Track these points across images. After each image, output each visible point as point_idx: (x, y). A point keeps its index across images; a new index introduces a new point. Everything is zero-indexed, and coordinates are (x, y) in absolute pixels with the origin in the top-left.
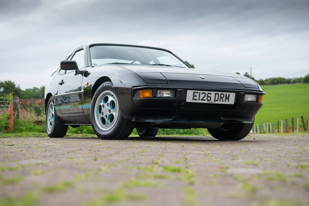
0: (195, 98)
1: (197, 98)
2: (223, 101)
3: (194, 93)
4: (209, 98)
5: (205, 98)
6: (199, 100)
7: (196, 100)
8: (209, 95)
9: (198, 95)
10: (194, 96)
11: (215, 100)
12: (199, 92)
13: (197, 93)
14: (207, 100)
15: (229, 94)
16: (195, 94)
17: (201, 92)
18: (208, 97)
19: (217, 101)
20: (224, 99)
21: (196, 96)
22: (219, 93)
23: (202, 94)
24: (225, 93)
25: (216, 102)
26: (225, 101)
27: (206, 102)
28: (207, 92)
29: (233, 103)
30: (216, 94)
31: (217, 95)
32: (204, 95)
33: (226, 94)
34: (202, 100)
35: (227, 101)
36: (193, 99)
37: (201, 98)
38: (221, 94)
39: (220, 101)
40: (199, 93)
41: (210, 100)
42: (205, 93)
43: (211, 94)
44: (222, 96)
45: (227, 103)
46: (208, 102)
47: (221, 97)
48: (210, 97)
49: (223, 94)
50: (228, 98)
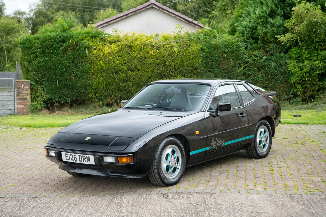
0: (67, 158)
2: (86, 162)
3: (66, 154)
5: (73, 159)
7: (68, 159)
8: (75, 157)
10: (66, 157)
11: (80, 161)
13: (67, 154)
14: (75, 160)
15: (89, 157)
16: (67, 155)
17: (70, 154)
18: (75, 158)
19: (82, 161)
20: (86, 160)
21: (67, 157)
22: (82, 155)
24: (86, 156)
25: (81, 163)
26: (88, 162)
27: (74, 161)
28: (73, 154)
29: (94, 164)
30: (79, 156)
31: (80, 157)
32: (72, 156)
33: (87, 156)
34: (72, 160)
35: (89, 161)
36: (66, 159)
38: (83, 156)
39: (84, 161)
41: (77, 160)
44: (84, 158)
45: (89, 163)
47: (83, 159)
50: (89, 159)
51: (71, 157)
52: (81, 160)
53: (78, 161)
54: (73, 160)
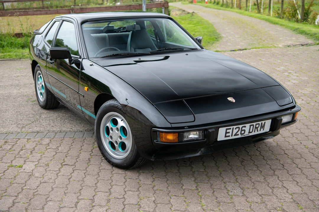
0: (227, 135)
1: (230, 134)
2: (258, 131)
3: (227, 129)
4: (243, 132)
5: (239, 133)
6: (232, 136)
7: (229, 136)
8: (243, 129)
9: (230, 131)
10: (226, 133)
11: (249, 132)
12: (232, 127)
13: (230, 129)
14: (241, 134)
16: (228, 131)
17: (235, 127)
18: (242, 130)
21: (229, 133)
23: (236, 129)
24: (260, 123)
25: (250, 134)
26: (260, 130)
27: (240, 136)
28: (241, 126)
30: (250, 126)
31: (252, 127)
32: (237, 129)
33: (262, 123)
34: (235, 135)
35: (262, 129)
36: (226, 136)
37: (234, 134)
39: (255, 132)
40: (232, 129)
42: (239, 128)
43: (245, 127)
44: (257, 126)
46: (241, 136)
47: (256, 128)
48: (244, 130)
49: (259, 124)
50: (263, 127)
51: (235, 131)
52: (251, 131)
53: (247, 134)
54: (238, 135)
